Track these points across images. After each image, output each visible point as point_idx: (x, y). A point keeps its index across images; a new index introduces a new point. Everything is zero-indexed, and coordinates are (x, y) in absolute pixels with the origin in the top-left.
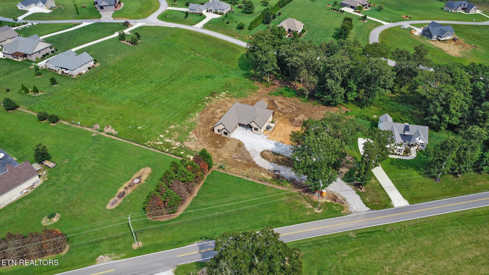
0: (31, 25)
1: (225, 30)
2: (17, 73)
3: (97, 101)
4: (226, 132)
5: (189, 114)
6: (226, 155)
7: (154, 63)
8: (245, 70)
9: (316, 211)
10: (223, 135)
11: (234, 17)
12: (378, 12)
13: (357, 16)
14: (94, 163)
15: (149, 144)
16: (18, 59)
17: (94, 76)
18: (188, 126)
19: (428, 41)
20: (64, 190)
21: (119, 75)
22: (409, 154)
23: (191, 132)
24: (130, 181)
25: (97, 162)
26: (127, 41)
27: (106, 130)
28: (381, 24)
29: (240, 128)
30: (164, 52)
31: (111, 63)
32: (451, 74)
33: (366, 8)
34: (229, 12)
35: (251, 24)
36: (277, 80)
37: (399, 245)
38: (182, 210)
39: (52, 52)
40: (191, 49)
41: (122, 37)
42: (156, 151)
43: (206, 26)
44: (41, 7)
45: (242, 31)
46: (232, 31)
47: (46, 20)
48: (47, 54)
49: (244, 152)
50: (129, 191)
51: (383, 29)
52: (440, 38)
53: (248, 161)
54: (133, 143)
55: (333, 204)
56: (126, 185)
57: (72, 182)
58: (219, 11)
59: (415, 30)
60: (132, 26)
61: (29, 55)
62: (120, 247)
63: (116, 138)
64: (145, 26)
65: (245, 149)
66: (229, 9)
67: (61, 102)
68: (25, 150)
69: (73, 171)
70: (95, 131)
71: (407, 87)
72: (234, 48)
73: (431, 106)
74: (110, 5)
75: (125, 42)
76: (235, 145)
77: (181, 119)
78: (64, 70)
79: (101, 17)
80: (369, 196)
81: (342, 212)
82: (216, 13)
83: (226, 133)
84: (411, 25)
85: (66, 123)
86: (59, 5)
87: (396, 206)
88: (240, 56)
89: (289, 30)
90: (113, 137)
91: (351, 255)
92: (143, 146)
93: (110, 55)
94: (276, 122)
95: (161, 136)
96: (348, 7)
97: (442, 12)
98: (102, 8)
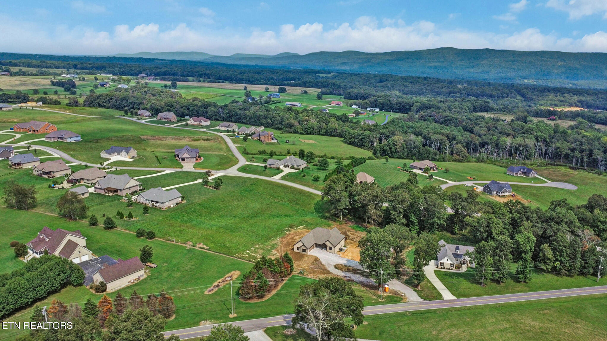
0: (115, 169)
1: (302, 182)
2: (109, 204)
3: (187, 227)
4: (305, 248)
5: (271, 238)
6: (305, 266)
7: (236, 203)
8: (320, 213)
9: (380, 300)
10: (302, 252)
11: (310, 172)
12: (446, 174)
13: (424, 176)
14: (190, 266)
15: (238, 256)
16: (109, 193)
17: (182, 210)
18: (270, 246)
19: (488, 196)
20: (167, 282)
21: (205, 210)
22: (460, 269)
23: (273, 250)
24: (223, 278)
25: (193, 265)
26: (210, 186)
27: (198, 246)
28: (447, 183)
29: (315, 248)
30: (245, 196)
31: (196, 201)
32: (492, 207)
33: (434, 170)
34: (305, 168)
35: (325, 177)
36: (350, 221)
37: (445, 320)
38: (268, 296)
39: (140, 190)
40: (270, 195)
41: (206, 183)
42: (243, 260)
43: (283, 178)
44: (123, 156)
45: (317, 183)
46: (308, 182)
47: (129, 167)
48: (136, 191)
49: (320, 265)
50: (223, 284)
51: (448, 187)
52: (499, 194)
53: (323, 270)
54: (223, 255)
55: (394, 297)
56: (220, 280)
57: (172, 277)
58: (295, 167)
59: (477, 188)
60: (213, 175)
61: (120, 190)
62: (218, 316)
63: (208, 251)
64: (226, 176)
65: (321, 263)
66: (305, 165)
67: (155, 225)
68: (127, 255)
69: (173, 270)
70: (188, 246)
71: (467, 230)
72: (310, 196)
73: (478, 233)
74: (191, 158)
75: (208, 187)
76: (312, 260)
77: (264, 241)
78: (155, 203)
79: (183, 167)
80: (424, 293)
81: (402, 301)
82: (293, 168)
83: (304, 250)
84: (474, 184)
85: (161, 240)
86: (140, 156)
87: (445, 299)
88: (316, 201)
89: (361, 182)
90: (205, 251)
91: (406, 324)
92: (232, 257)
93: (195, 195)
94: (348, 247)
95: (248, 251)
96: (417, 169)
97: (505, 175)
98: (183, 160)
